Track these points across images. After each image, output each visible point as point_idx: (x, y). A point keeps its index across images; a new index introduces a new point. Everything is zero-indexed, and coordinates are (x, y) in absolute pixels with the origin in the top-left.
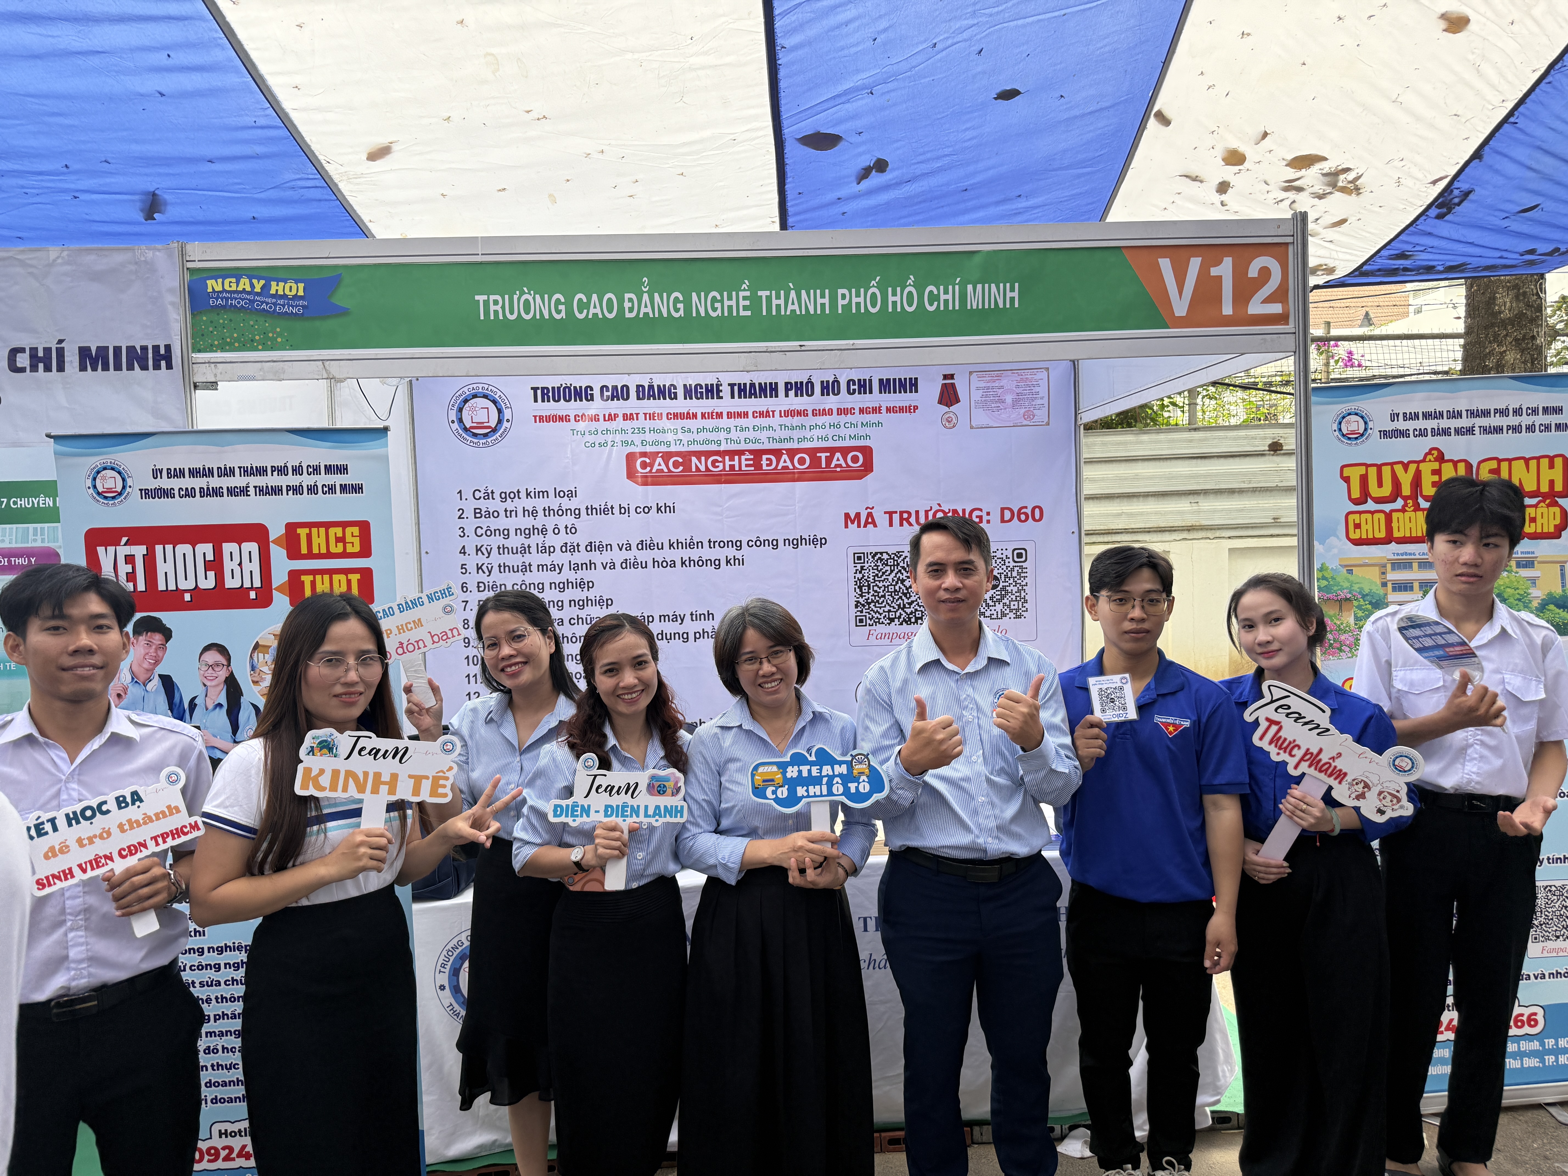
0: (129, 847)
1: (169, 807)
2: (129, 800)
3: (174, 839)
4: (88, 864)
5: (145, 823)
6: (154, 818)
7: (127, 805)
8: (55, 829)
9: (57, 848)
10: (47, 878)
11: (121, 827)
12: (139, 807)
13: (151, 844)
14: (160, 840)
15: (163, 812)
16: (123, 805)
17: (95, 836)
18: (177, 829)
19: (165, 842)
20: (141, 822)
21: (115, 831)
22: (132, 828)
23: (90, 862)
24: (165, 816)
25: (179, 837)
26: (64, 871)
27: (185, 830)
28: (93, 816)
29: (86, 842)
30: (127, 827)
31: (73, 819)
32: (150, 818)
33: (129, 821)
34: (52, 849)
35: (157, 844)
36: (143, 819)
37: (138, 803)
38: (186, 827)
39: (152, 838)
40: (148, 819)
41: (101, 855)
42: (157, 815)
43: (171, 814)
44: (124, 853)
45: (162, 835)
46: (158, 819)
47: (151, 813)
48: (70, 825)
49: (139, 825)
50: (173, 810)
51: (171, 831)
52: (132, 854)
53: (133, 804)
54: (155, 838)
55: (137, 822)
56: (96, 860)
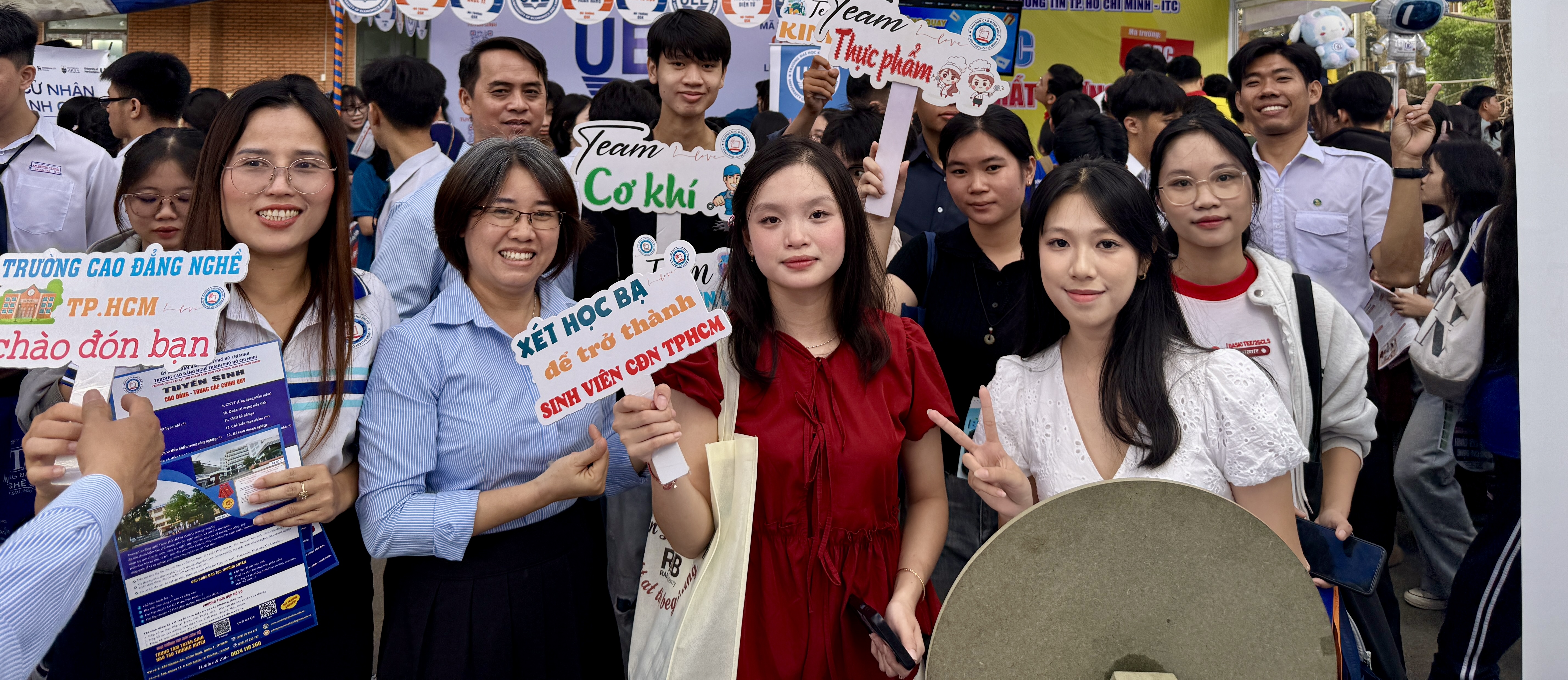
0: (637, 358)
1: (679, 299)
2: (630, 293)
3: (691, 344)
4: (593, 382)
5: (653, 324)
6: (663, 316)
7: (628, 302)
8: (554, 340)
9: (558, 363)
10: (552, 401)
11: (625, 330)
12: (643, 302)
13: (663, 352)
14: (674, 346)
15: (673, 307)
16: (624, 301)
17: (597, 346)
18: (693, 330)
19: (680, 349)
20: (648, 322)
21: (619, 337)
22: (638, 332)
23: (595, 379)
24: (676, 312)
25: (698, 341)
26: (568, 393)
27: (705, 331)
28: (592, 319)
29: (588, 353)
30: (632, 331)
31: (570, 325)
32: (657, 316)
33: (634, 322)
34: (553, 364)
35: (672, 353)
36: (650, 318)
37: (641, 297)
38: (705, 326)
39: (663, 345)
40: (656, 319)
41: (607, 370)
42: (665, 311)
43: (684, 309)
44: (633, 367)
45: (676, 338)
46: (668, 316)
47: (658, 310)
48: (569, 333)
49: (646, 328)
50: (685, 303)
51: (687, 333)
52: (642, 369)
53: (636, 299)
54: (667, 344)
55: (643, 322)
56: (601, 377)
